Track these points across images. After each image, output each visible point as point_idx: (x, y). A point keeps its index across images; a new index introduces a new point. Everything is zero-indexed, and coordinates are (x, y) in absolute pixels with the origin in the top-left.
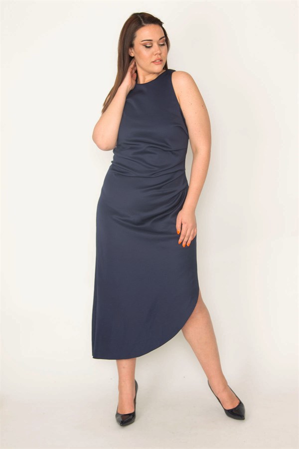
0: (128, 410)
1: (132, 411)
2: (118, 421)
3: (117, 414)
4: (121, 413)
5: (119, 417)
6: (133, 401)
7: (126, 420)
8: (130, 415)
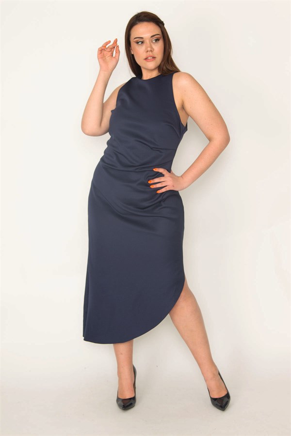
0: (128, 395)
1: (133, 396)
2: (119, 406)
3: (118, 399)
4: (122, 398)
5: (120, 402)
6: (133, 386)
7: (127, 404)
8: (130, 399)
